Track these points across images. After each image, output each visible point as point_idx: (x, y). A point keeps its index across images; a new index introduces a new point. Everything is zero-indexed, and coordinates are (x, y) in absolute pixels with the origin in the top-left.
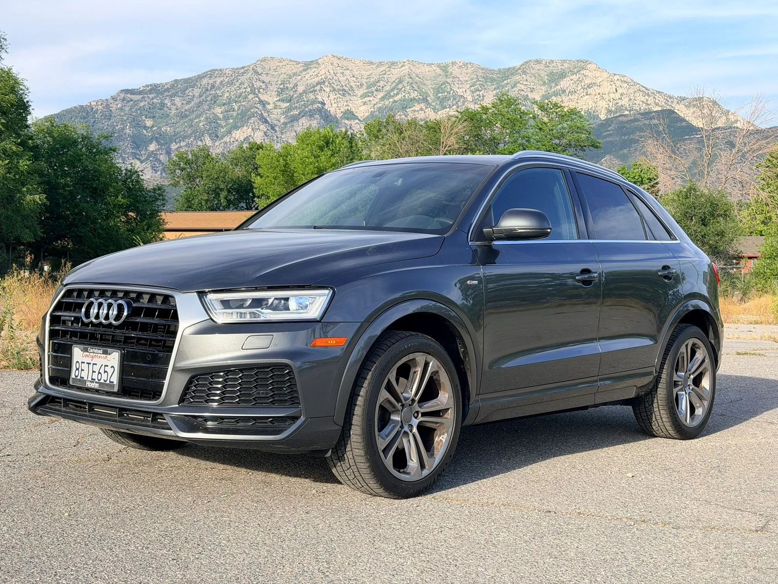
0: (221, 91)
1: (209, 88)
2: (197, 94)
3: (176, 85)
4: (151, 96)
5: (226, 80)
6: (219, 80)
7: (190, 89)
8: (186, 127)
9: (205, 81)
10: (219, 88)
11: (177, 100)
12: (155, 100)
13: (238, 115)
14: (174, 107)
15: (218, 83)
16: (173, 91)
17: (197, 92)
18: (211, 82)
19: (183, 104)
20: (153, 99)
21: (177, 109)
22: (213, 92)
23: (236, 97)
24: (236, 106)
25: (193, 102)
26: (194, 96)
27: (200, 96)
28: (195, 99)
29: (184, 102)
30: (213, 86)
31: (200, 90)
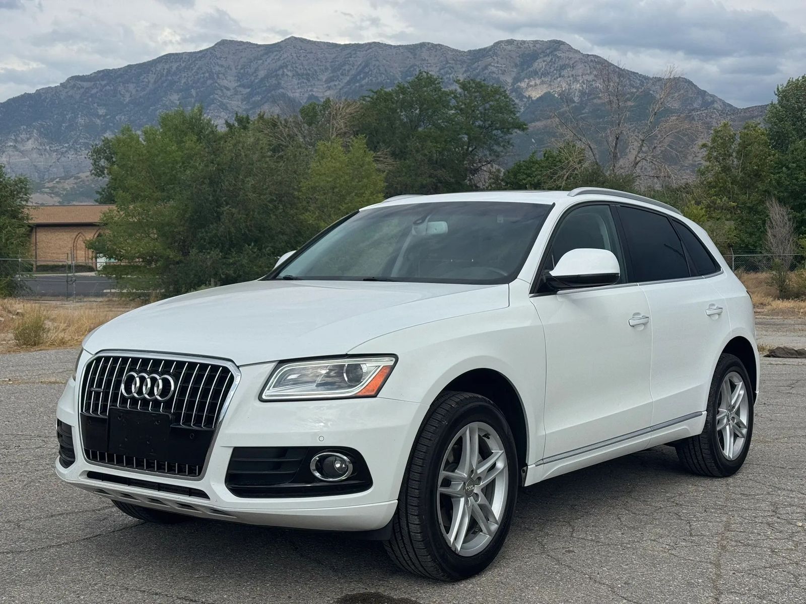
0: (178, 77)
1: (165, 73)
2: (152, 81)
3: (129, 71)
4: (104, 83)
5: (183, 65)
6: (175, 66)
7: (145, 75)
9: (159, 67)
10: (175, 74)
11: (131, 87)
12: (108, 87)
14: (128, 95)
15: (174, 68)
16: (126, 77)
17: (152, 78)
18: (167, 66)
19: (137, 91)
20: (105, 86)
21: (131, 96)
22: (170, 78)
23: (194, 83)
24: (193, 92)
25: (148, 89)
26: (149, 82)
27: (155, 82)
28: (150, 85)
29: (139, 89)
30: (169, 71)
31: (156, 75)
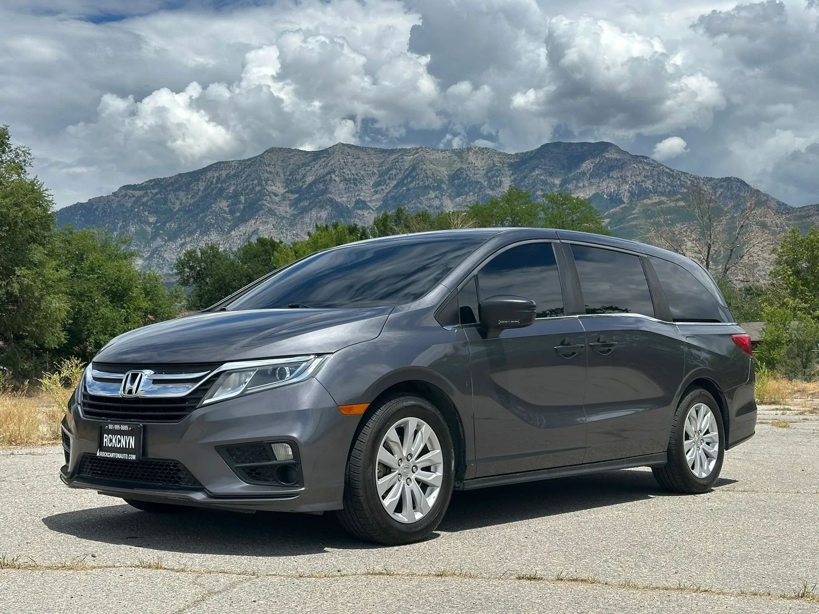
0: (227, 184)
1: (214, 181)
2: (202, 188)
3: (180, 179)
4: (155, 191)
5: (232, 173)
6: (224, 173)
7: (195, 183)
8: (191, 222)
9: (210, 174)
10: (224, 181)
11: (182, 195)
12: (159, 196)
13: (244, 207)
14: (178, 202)
15: (224, 175)
16: (177, 186)
17: (202, 186)
18: (216, 175)
19: (187, 198)
20: (156, 194)
21: (181, 204)
22: (219, 185)
23: (243, 190)
24: (242, 198)
25: (198, 196)
26: (199, 189)
27: (205, 190)
28: (200, 193)
29: (189, 197)
30: (218, 179)
31: (206, 183)
